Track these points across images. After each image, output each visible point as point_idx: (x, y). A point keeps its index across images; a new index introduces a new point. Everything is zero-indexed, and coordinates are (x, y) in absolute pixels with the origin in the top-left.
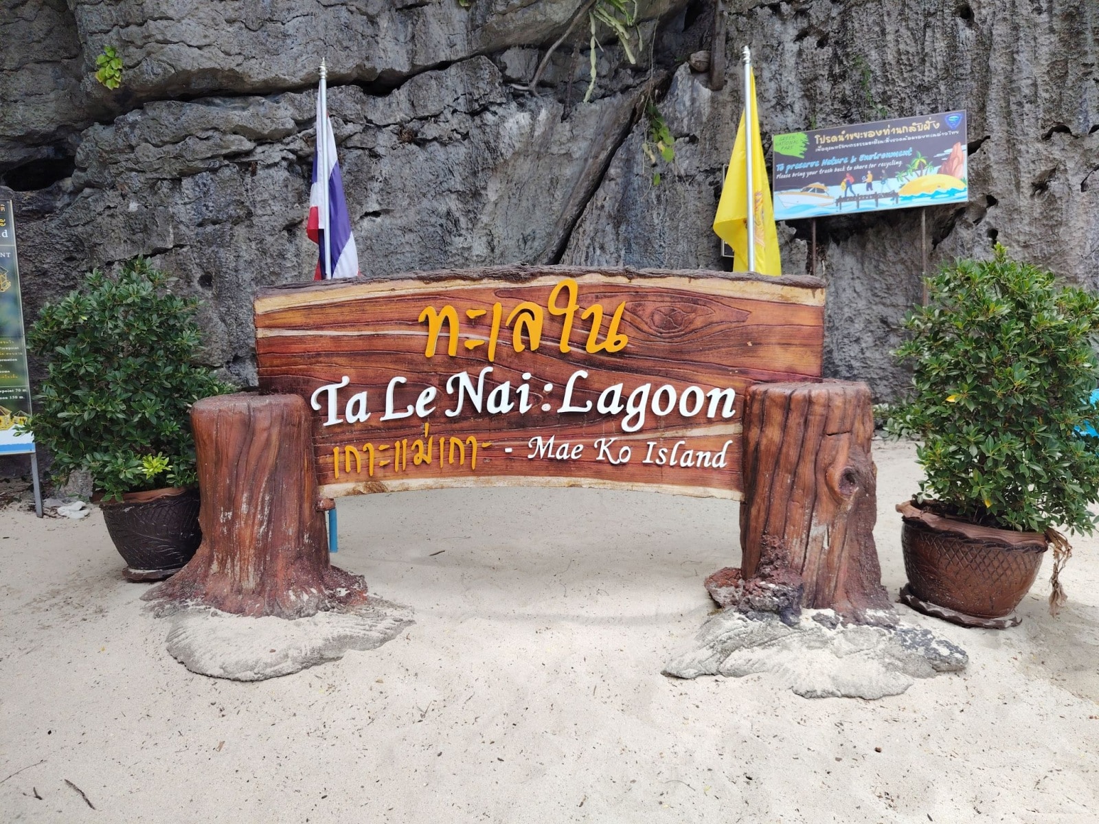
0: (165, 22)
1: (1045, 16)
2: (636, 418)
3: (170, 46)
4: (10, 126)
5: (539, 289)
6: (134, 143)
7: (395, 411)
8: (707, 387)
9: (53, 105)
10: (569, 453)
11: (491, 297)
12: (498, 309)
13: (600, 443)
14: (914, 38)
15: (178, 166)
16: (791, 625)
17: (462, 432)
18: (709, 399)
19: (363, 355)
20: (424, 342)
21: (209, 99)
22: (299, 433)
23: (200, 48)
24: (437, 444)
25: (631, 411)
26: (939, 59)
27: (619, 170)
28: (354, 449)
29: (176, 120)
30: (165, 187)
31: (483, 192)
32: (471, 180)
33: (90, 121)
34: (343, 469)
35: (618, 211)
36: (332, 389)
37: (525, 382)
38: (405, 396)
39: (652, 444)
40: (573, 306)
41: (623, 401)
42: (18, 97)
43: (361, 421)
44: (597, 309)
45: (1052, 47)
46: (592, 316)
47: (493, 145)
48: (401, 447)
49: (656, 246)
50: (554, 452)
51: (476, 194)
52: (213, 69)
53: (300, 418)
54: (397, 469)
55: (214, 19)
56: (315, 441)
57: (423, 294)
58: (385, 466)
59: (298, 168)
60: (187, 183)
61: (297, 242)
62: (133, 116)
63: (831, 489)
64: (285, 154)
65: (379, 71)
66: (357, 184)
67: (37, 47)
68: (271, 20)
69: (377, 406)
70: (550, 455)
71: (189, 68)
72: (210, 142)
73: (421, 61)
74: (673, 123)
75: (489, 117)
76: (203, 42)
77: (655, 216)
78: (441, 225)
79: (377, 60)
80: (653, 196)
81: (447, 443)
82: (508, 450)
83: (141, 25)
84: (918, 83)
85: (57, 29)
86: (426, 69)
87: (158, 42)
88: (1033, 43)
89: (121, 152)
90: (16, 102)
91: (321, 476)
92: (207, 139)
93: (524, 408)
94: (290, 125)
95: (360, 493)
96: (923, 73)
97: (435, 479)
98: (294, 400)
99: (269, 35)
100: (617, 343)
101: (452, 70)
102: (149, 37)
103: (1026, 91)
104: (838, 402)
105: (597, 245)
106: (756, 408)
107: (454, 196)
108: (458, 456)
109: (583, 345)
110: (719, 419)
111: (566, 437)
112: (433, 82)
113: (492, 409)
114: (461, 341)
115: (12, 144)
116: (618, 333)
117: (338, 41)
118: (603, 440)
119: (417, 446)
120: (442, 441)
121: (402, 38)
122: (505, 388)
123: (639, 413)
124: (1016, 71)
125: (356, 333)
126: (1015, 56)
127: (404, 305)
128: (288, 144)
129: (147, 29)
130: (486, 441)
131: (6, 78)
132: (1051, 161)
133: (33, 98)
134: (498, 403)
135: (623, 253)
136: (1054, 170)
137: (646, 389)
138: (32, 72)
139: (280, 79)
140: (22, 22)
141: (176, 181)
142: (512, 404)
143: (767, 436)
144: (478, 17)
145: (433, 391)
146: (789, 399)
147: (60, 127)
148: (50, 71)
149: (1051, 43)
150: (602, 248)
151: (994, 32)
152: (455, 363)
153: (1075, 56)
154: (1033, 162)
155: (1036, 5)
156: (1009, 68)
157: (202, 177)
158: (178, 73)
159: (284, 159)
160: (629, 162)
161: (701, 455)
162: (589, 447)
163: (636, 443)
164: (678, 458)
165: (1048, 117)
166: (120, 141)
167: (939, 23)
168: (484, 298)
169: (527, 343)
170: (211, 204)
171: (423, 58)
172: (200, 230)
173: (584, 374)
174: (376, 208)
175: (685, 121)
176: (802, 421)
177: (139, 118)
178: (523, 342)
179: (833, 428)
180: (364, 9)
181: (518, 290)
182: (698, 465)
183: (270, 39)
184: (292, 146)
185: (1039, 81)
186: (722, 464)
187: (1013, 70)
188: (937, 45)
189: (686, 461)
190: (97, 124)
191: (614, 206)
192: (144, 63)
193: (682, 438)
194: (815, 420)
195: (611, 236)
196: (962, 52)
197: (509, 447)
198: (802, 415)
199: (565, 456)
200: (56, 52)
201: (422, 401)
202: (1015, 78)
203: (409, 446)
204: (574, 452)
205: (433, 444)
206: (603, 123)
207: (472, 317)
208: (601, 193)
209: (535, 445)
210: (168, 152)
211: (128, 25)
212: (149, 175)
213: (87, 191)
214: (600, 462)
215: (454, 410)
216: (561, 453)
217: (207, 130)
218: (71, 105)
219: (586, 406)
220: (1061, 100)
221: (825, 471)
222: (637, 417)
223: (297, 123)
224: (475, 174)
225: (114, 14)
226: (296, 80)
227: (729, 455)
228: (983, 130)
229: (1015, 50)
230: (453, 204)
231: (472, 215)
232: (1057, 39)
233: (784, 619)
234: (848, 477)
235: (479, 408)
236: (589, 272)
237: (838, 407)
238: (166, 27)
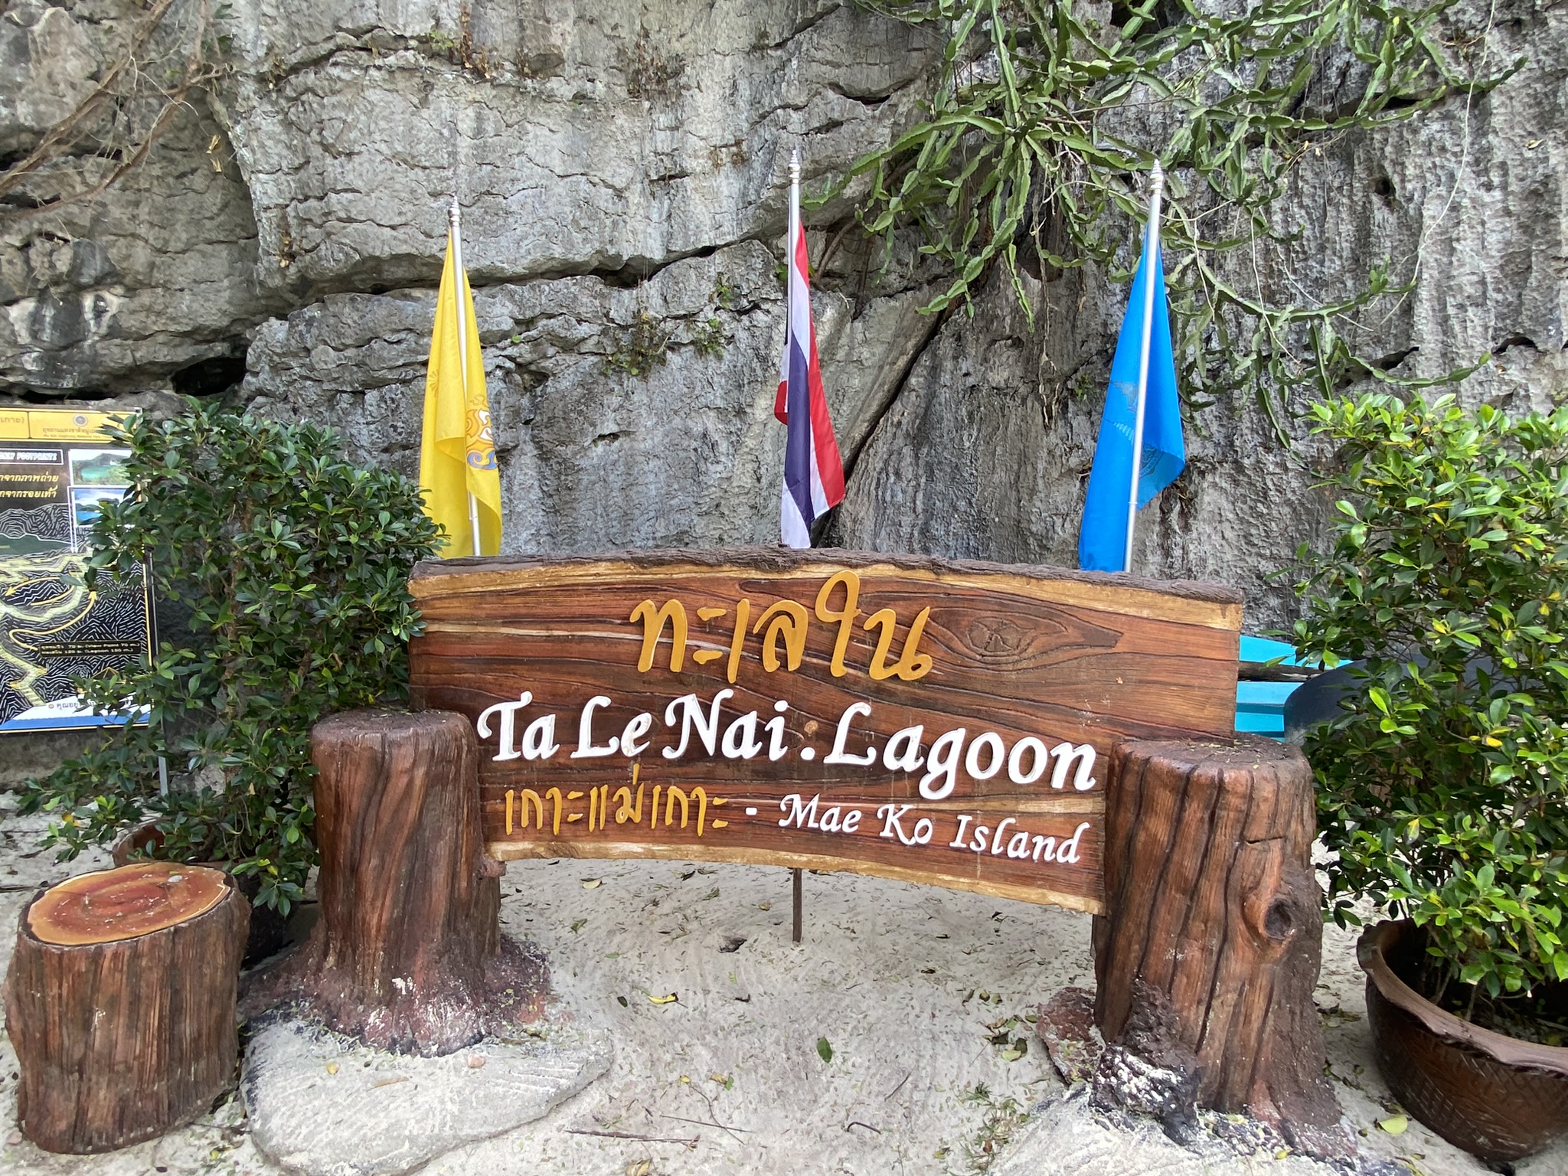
0: (350, 196)
1: (1497, 194)
2: (942, 780)
3: (355, 225)
4: (173, 319)
5: (804, 583)
6: (309, 345)
7: (593, 744)
8: (1052, 740)
9: (227, 294)
10: (841, 821)
11: (735, 591)
12: (745, 608)
13: (886, 813)
14: (1310, 218)
15: (360, 376)
16: (1182, 1142)
17: (687, 783)
18: (1053, 761)
19: (551, 662)
20: (635, 649)
21: (407, 291)
22: (458, 771)
23: (393, 228)
24: (649, 795)
25: (935, 768)
26: (1345, 246)
27: (921, 380)
28: (534, 795)
29: (361, 318)
30: (345, 401)
31: (748, 410)
32: (735, 394)
33: (268, 312)
34: (517, 822)
35: (919, 429)
36: (507, 711)
37: (778, 714)
38: (607, 726)
39: (965, 819)
40: (851, 610)
41: (924, 751)
42: (184, 285)
43: (544, 757)
44: (887, 617)
45: (1507, 234)
46: (880, 625)
47: (763, 352)
48: (599, 796)
49: (966, 475)
50: (818, 820)
51: (740, 412)
52: (409, 255)
53: (460, 749)
54: (592, 826)
55: (413, 191)
56: (482, 781)
57: (638, 582)
58: (576, 822)
59: (517, 377)
60: (371, 396)
61: (509, 472)
62: (313, 311)
63: (1252, 928)
64: (500, 361)
65: (625, 258)
66: (591, 399)
67: (208, 224)
68: (489, 193)
69: (567, 735)
70: (811, 824)
71: (378, 254)
72: (404, 346)
73: (678, 246)
74: (992, 322)
75: (759, 316)
76: (397, 221)
77: (965, 438)
78: (695, 450)
79: (625, 244)
80: (964, 413)
81: (664, 795)
82: (751, 811)
83: (321, 199)
84: (1315, 275)
85: (233, 202)
86: (684, 256)
87: (340, 220)
88: (1480, 229)
89: (295, 355)
90: (182, 290)
91: (490, 829)
92: (399, 342)
93: (776, 752)
94: (507, 325)
95: (540, 856)
96: (1322, 263)
97: (643, 845)
98: (456, 722)
99: (486, 212)
100: (916, 667)
101: (717, 257)
102: (329, 213)
103: (1469, 290)
104: (1267, 791)
105: (891, 470)
106: (1130, 783)
107: (712, 414)
108: (677, 817)
109: (865, 666)
110: (1070, 790)
111: (837, 799)
112: (692, 272)
113: (729, 751)
114: (690, 650)
115: (177, 340)
116: (919, 651)
117: (575, 221)
118: (891, 807)
119: (621, 796)
120: (657, 789)
121: (655, 217)
122: (749, 721)
123: (946, 773)
124: (1456, 263)
125: (544, 633)
126: (1455, 244)
127: (611, 596)
128: (504, 349)
129: (327, 204)
130: (719, 796)
131: (170, 261)
132: (1507, 384)
133: (203, 286)
134: (738, 741)
135: (923, 480)
136: (1510, 396)
137: (957, 737)
138: (203, 254)
139: (497, 268)
140: (191, 194)
141: (359, 394)
142: (760, 744)
143: (1146, 829)
144: (752, 191)
145: (645, 719)
146: (1187, 778)
147: (234, 321)
148: (224, 254)
149: (1506, 229)
150: (897, 474)
151: (1425, 213)
152: (682, 683)
153: (1543, 247)
154: (1481, 384)
155: (1483, 179)
156: (1445, 260)
157: (390, 391)
158: (364, 260)
159: (498, 367)
160: (935, 371)
161: (1039, 840)
162: (869, 815)
163: (941, 815)
164: (1005, 843)
165: (1500, 325)
166: (293, 342)
167: (1345, 200)
168: (723, 591)
169: (783, 659)
170: (400, 424)
171: (680, 242)
172: (385, 457)
173: (865, 709)
174: (615, 429)
175: (1008, 320)
176: (1206, 816)
177: (317, 314)
178: (778, 656)
179: (1256, 831)
180: (610, 181)
181: (773, 584)
182: (1036, 856)
183: (488, 217)
184: (509, 351)
185: (1489, 279)
186: (1072, 858)
187: (1451, 263)
188: (1343, 228)
189: (1016, 848)
190: (273, 320)
191: (914, 422)
192: (323, 247)
193: (1011, 814)
194: (1227, 816)
195: (909, 460)
196: (1378, 237)
197: (752, 806)
198: (1206, 807)
199: (834, 827)
200: (232, 231)
201: (630, 733)
202: (1455, 273)
203: (610, 795)
204: (847, 821)
205: (644, 795)
206: (905, 323)
207: (705, 619)
208: (898, 406)
209: (790, 807)
210: (350, 358)
211: (307, 198)
212: (326, 386)
213: (260, 399)
214: (886, 840)
215: (676, 748)
216: (829, 822)
217: (399, 331)
218: (247, 295)
219: (866, 756)
220: (1521, 304)
221: (1243, 899)
222: (943, 778)
223: (517, 322)
224: (740, 387)
225: (293, 185)
226: (519, 270)
227: (1085, 845)
228: (1409, 338)
229: (1454, 236)
230: (711, 423)
231: (734, 438)
232: (1515, 224)
233: (1171, 1132)
234: (1280, 912)
235: (711, 750)
236: (877, 562)
237: (1266, 800)
238: (350, 202)
